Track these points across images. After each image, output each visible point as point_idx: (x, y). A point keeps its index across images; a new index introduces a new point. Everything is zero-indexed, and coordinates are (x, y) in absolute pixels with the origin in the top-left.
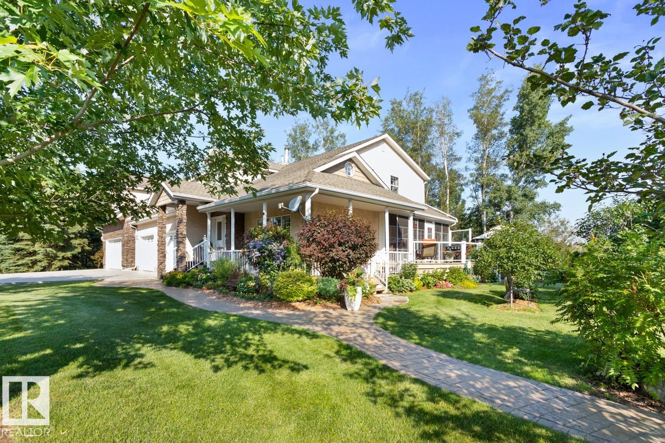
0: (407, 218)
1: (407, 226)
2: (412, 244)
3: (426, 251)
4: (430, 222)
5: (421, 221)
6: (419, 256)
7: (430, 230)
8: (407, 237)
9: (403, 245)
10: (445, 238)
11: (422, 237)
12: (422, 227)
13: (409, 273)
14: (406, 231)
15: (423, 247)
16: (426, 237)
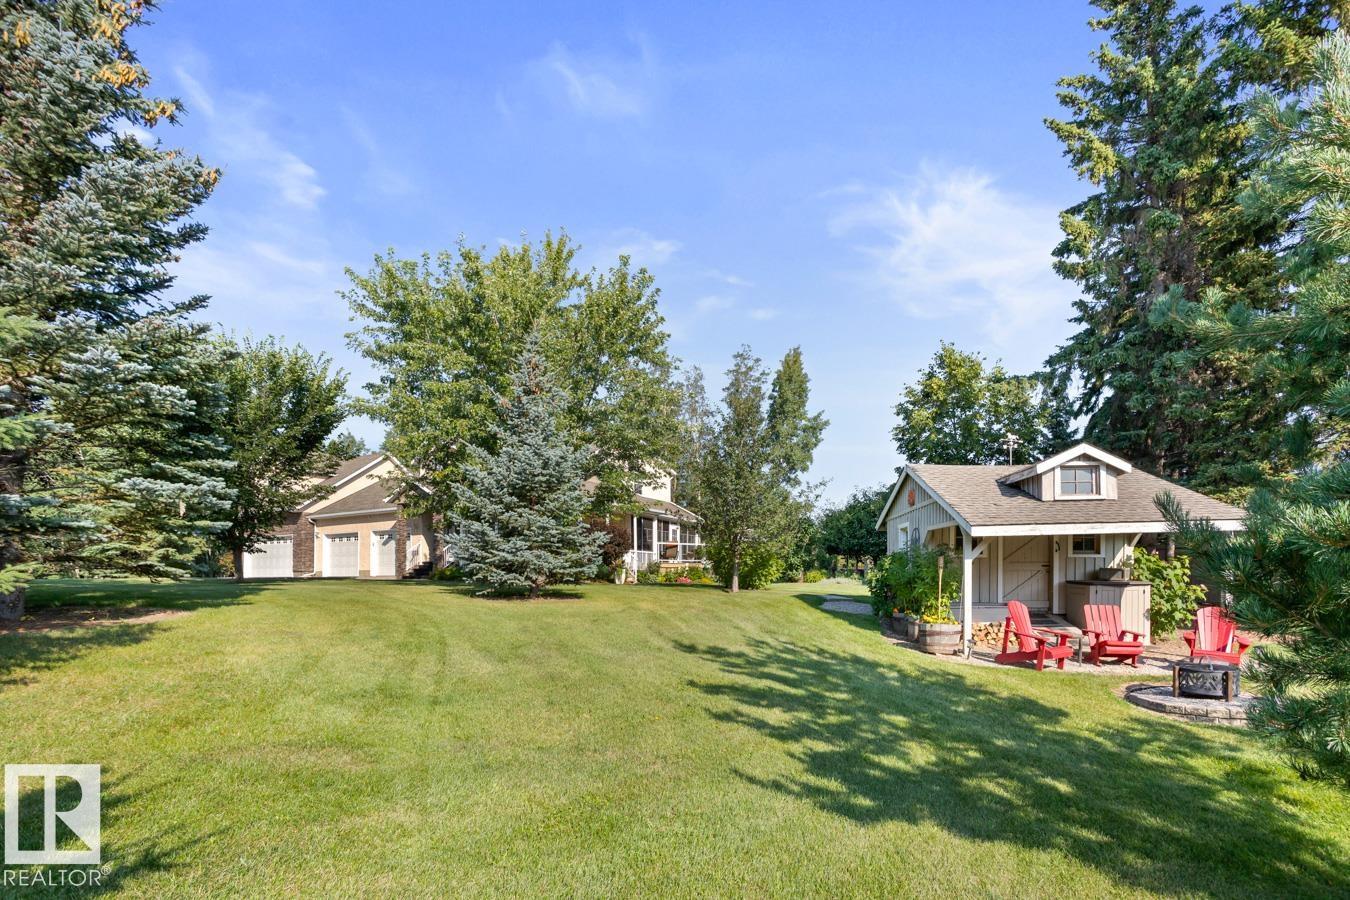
0: (652, 520)
1: (651, 527)
2: (656, 544)
3: (669, 552)
4: (675, 523)
5: (665, 523)
6: (663, 556)
7: (674, 532)
8: (651, 538)
9: (649, 547)
10: (692, 540)
11: (666, 538)
12: (666, 529)
13: (653, 569)
14: (651, 533)
15: (666, 548)
16: (671, 539)
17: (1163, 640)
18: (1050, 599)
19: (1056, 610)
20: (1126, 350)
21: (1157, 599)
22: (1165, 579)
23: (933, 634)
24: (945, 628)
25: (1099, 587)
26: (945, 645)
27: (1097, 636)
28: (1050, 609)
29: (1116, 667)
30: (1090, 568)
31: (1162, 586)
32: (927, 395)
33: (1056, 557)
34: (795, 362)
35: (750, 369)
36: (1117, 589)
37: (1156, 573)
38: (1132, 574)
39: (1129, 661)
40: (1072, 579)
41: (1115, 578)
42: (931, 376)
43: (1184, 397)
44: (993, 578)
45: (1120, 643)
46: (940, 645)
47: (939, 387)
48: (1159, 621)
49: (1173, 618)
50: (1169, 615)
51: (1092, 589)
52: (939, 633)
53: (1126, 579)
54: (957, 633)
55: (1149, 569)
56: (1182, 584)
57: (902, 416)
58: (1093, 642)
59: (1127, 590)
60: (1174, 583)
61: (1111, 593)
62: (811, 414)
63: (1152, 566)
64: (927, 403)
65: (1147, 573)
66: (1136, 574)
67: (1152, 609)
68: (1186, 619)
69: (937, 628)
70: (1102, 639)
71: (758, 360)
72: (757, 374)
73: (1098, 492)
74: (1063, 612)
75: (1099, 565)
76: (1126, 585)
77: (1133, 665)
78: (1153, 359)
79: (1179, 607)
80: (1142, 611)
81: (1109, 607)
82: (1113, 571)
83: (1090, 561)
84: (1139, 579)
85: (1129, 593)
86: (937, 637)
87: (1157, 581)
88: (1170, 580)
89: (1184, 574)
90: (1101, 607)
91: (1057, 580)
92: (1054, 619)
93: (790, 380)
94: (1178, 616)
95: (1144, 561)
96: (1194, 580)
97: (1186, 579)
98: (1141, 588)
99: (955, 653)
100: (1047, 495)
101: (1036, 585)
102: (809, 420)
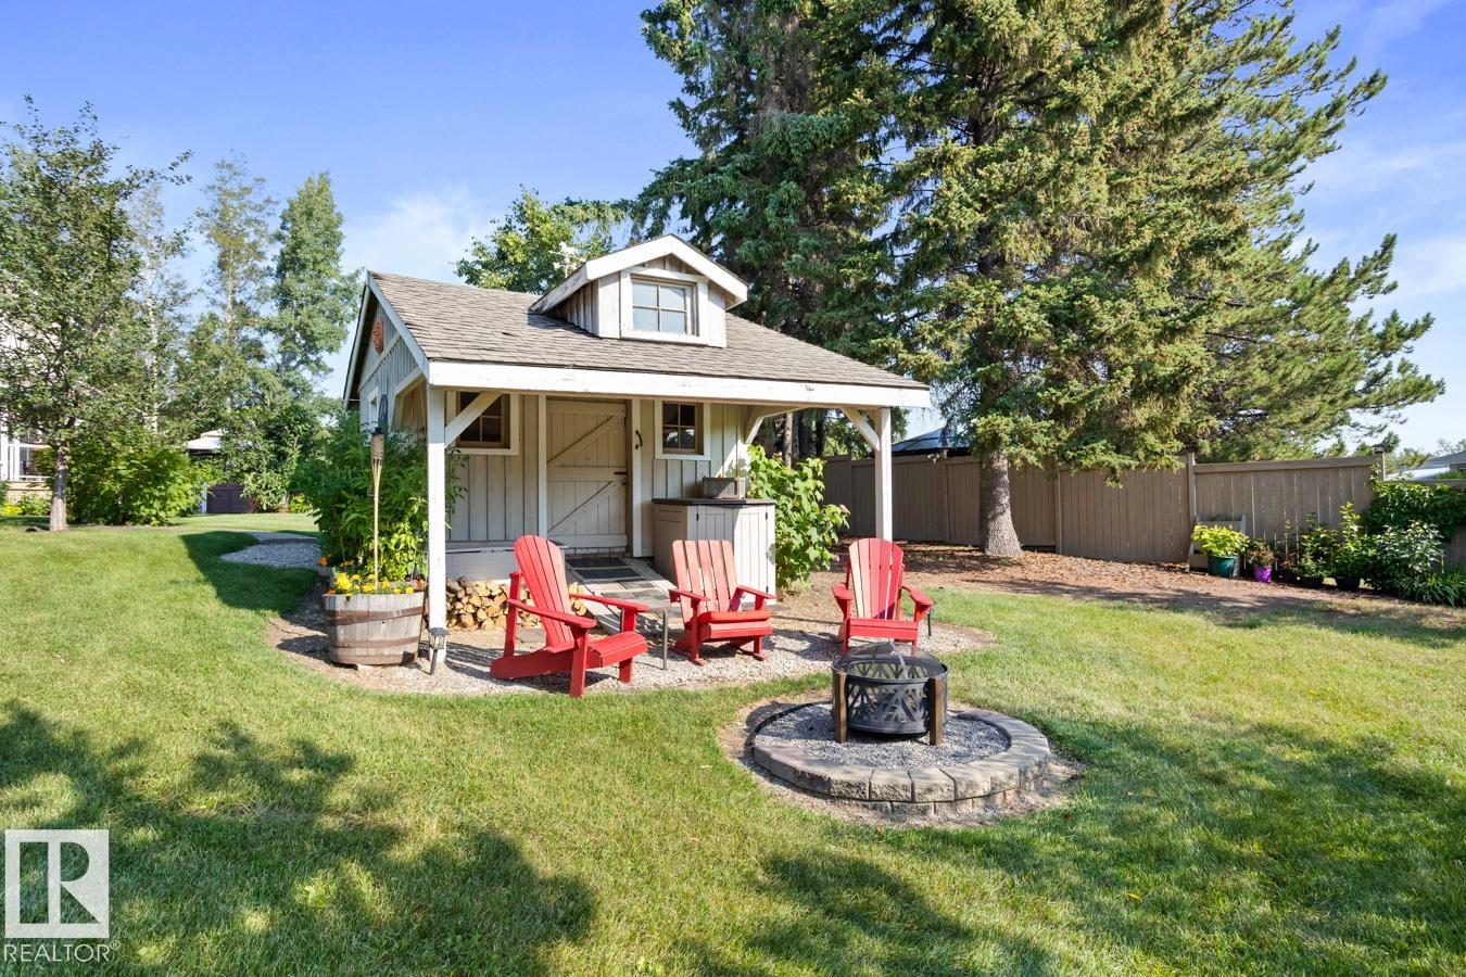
17: (792, 594)
18: (629, 532)
19: (637, 551)
20: (735, 177)
21: (786, 529)
22: (792, 496)
23: (351, 619)
24: (378, 603)
25: (702, 510)
26: (380, 644)
27: (695, 603)
28: (629, 548)
29: (729, 661)
30: (689, 479)
31: (790, 506)
32: (502, 256)
33: (637, 455)
34: (321, 191)
35: (247, 190)
36: (729, 512)
37: (780, 486)
38: (748, 488)
39: (749, 647)
40: (663, 497)
41: (726, 494)
42: (508, 229)
43: (806, 245)
44: (530, 495)
45: (732, 616)
46: (366, 644)
47: (517, 244)
48: (787, 561)
49: (807, 558)
50: (801, 553)
51: (691, 511)
52: (366, 617)
53: (741, 495)
54: (412, 612)
55: (771, 479)
56: (814, 504)
57: (465, 278)
58: (689, 613)
59: (743, 511)
60: (805, 501)
61: (720, 518)
62: (346, 271)
63: (775, 474)
64: (503, 267)
65: (768, 487)
66: (754, 487)
67: (777, 545)
68: (822, 559)
69: (360, 604)
70: (702, 609)
71: (260, 180)
72: (260, 201)
73: (696, 332)
74: (649, 553)
75: (703, 473)
76: (741, 504)
77: (755, 654)
78: (767, 193)
79: (814, 540)
80: (764, 549)
81: (715, 544)
82: (723, 483)
83: (689, 467)
84: (757, 496)
85: (746, 516)
86: (360, 627)
87: (783, 498)
88: (799, 498)
89: (817, 488)
90: (703, 543)
91: (639, 497)
92: (634, 566)
93: (309, 214)
94: (813, 553)
95: (763, 467)
96: (830, 497)
97: (820, 497)
98: (763, 509)
99: (408, 660)
100: (607, 327)
101: (605, 508)
102: (343, 279)
